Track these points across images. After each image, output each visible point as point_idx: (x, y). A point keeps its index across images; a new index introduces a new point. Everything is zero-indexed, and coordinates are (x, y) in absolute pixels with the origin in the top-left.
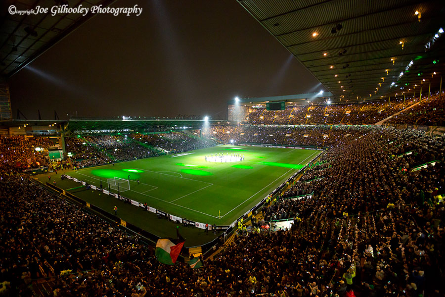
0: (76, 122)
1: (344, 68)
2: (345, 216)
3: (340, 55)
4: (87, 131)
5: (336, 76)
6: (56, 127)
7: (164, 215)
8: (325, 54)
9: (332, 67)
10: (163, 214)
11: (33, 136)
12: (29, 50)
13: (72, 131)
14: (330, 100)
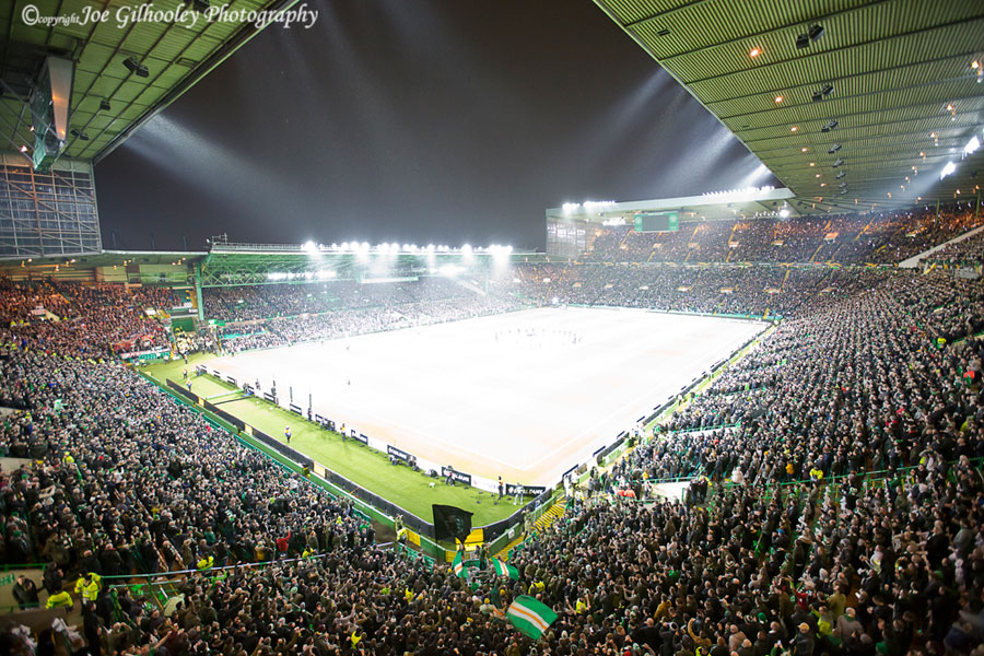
0: (225, 257)
1: (825, 131)
2: (816, 477)
3: (817, 98)
4: (247, 275)
5: (804, 150)
6: (186, 267)
7: (405, 457)
8: (779, 100)
9: (794, 129)
10: (401, 455)
11: (140, 285)
12: (133, 107)
13: (218, 277)
14: (787, 209)
